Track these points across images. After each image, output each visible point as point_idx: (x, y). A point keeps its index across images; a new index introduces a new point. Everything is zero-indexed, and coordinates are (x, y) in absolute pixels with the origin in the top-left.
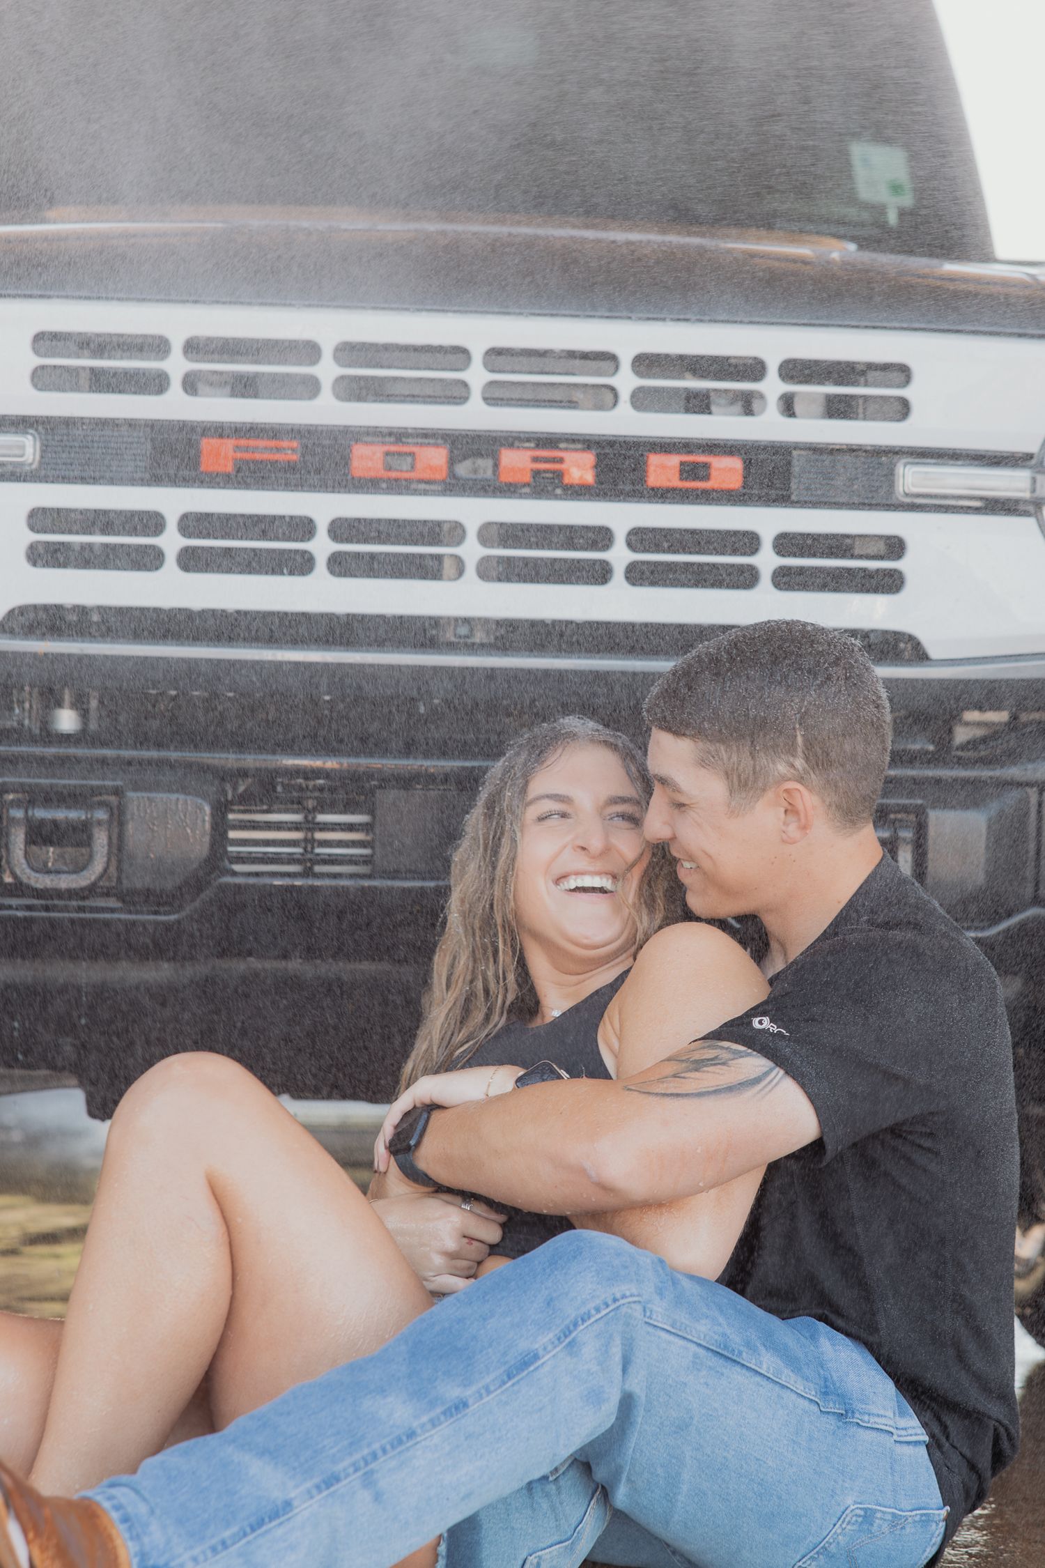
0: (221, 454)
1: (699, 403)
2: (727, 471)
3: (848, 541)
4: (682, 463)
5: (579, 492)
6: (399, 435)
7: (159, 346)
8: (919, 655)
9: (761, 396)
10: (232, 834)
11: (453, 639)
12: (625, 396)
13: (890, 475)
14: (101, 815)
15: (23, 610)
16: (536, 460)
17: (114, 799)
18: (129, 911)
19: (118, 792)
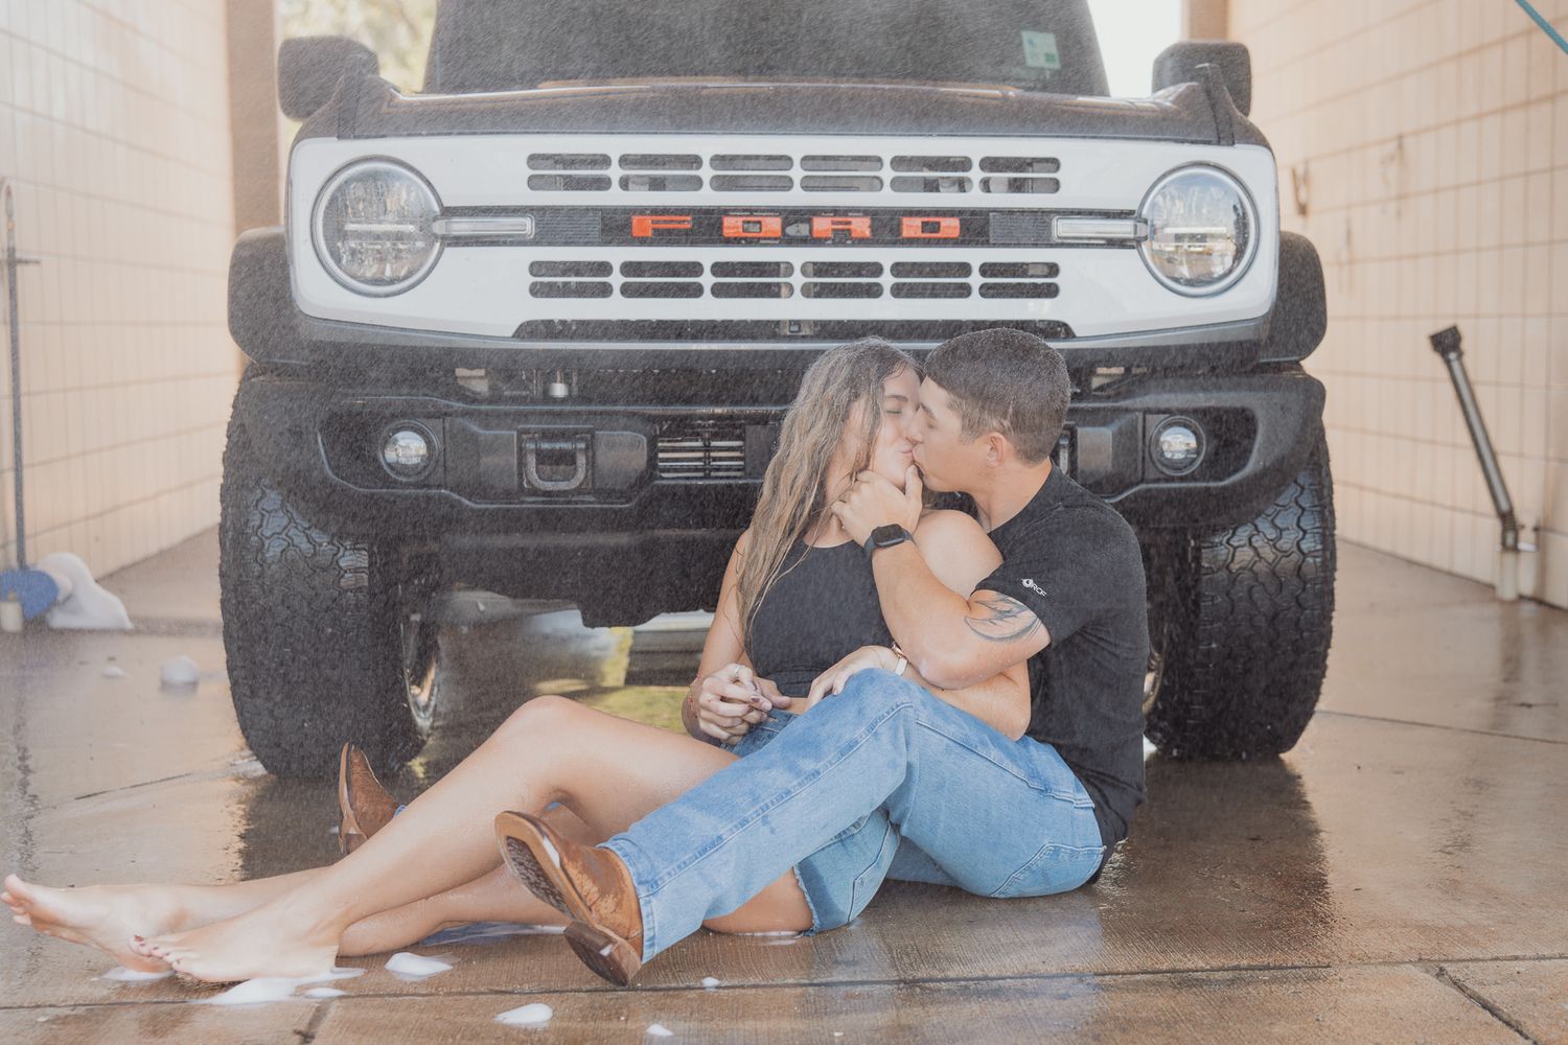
0: (642, 226)
1: (931, 186)
2: (950, 226)
3: (1025, 267)
4: (923, 223)
5: (862, 242)
6: (751, 211)
7: (604, 161)
8: (1069, 334)
9: (969, 180)
10: (661, 455)
11: (788, 333)
12: (887, 182)
13: (1048, 226)
14: (582, 445)
15: (529, 323)
16: (833, 223)
17: (589, 436)
18: (600, 503)
19: (591, 432)
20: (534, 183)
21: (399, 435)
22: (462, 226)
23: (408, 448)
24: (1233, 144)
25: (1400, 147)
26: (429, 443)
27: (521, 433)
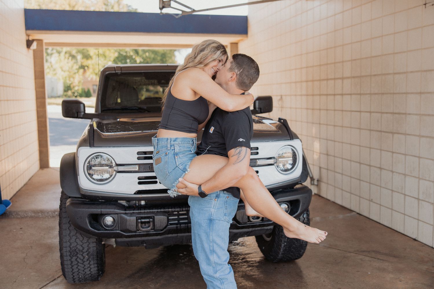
13: (256, 162)
14: (151, 220)
15: (138, 191)
17: (153, 217)
18: (155, 231)
19: (154, 217)
20: (139, 158)
21: (107, 218)
22: (121, 168)
23: (109, 220)
24: (293, 139)
25: (281, 98)
26: (114, 219)
27: (137, 217)
